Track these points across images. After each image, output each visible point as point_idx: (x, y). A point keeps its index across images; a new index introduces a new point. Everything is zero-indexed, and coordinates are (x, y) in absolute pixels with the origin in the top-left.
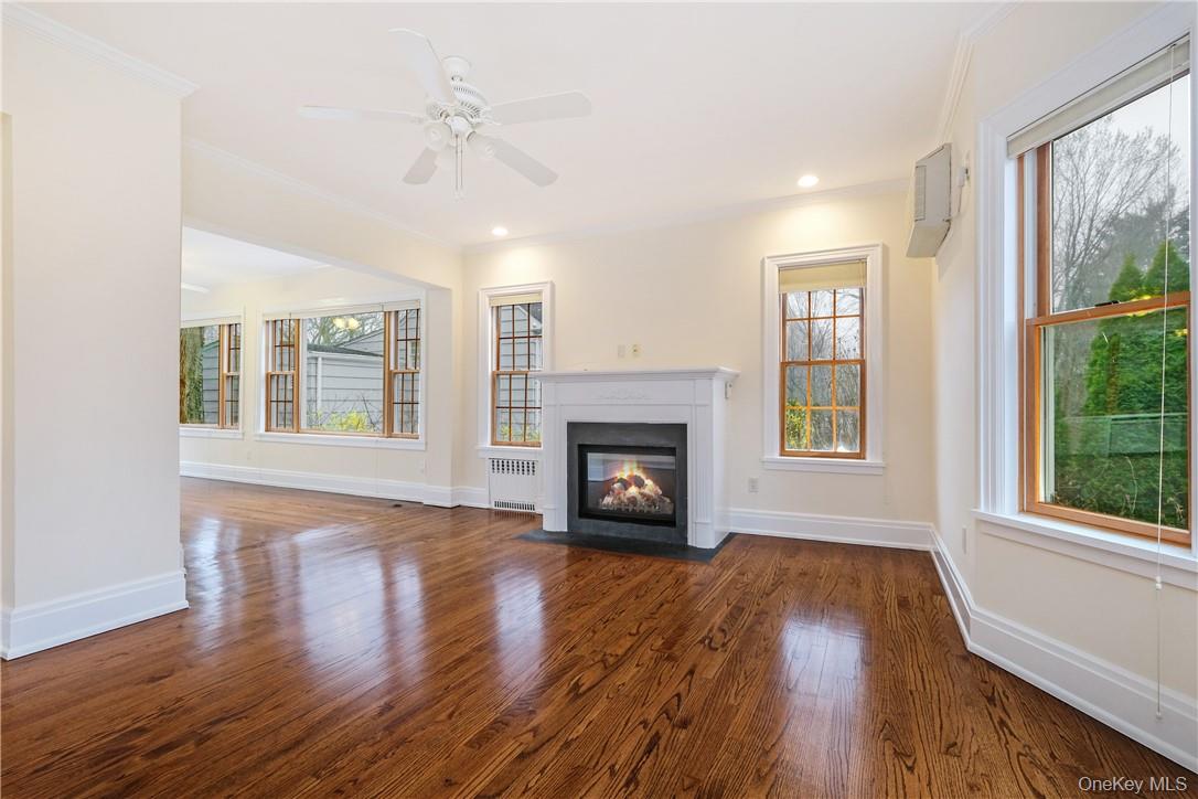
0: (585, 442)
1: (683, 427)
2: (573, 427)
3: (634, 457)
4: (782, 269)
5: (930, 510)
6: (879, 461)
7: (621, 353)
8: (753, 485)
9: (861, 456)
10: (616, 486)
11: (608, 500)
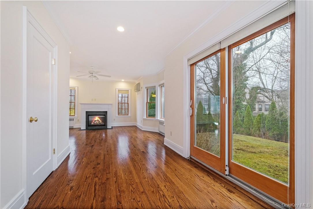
0: (89, 114)
1: (107, 112)
2: (87, 112)
3: (98, 116)
4: (118, 90)
5: (136, 120)
6: (130, 115)
7: (92, 100)
8: (114, 119)
9: (128, 115)
10: (93, 121)
11: (92, 123)
